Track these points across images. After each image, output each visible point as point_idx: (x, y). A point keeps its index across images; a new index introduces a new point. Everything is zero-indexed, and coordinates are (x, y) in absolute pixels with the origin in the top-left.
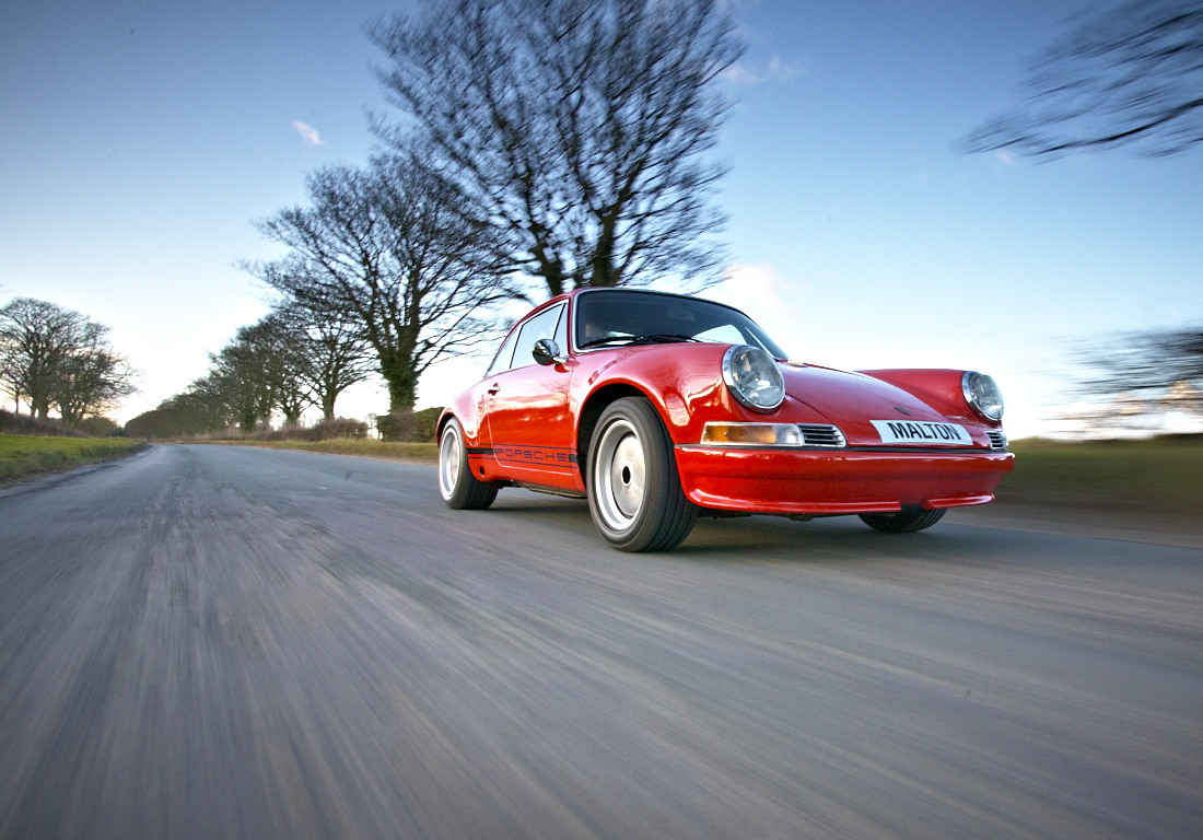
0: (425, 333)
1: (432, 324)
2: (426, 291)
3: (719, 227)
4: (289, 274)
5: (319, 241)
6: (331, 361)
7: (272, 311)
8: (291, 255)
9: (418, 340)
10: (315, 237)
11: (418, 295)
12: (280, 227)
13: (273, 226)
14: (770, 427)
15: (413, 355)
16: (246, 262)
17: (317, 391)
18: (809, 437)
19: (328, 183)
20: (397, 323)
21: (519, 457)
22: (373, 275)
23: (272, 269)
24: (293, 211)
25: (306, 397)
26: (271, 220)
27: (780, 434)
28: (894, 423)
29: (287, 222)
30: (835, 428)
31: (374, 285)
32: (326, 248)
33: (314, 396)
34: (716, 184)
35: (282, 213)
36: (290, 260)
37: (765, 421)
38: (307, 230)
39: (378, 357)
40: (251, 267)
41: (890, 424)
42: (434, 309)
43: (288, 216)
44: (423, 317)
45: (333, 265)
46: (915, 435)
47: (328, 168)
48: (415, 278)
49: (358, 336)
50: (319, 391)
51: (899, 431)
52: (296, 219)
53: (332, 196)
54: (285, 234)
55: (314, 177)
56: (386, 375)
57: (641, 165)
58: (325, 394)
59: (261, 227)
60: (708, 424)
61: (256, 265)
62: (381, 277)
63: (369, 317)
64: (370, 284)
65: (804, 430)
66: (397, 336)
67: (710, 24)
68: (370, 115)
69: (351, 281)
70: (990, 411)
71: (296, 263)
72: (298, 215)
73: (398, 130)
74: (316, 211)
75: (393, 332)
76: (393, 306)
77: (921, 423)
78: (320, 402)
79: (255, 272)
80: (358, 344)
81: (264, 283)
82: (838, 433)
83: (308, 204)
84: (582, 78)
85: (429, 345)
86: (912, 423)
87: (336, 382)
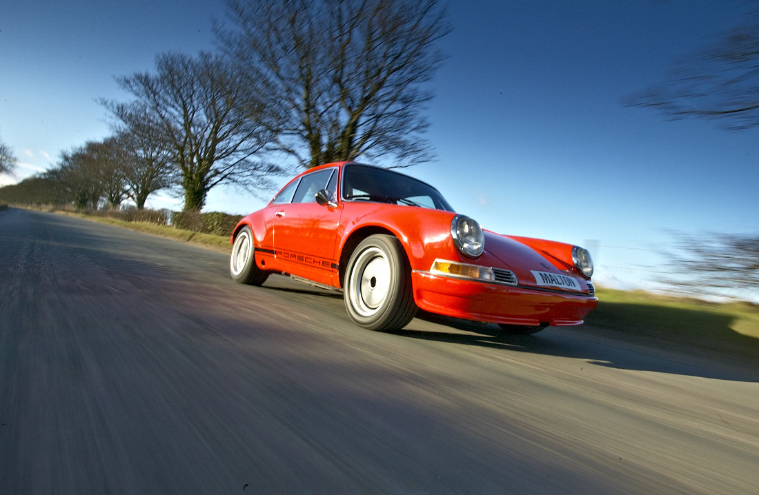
0: (217, 164)
1: (222, 160)
2: (222, 139)
3: (422, 130)
4: (133, 113)
5: (156, 97)
6: (147, 172)
7: (116, 135)
8: (137, 101)
9: (211, 168)
10: (155, 93)
11: (216, 141)
12: (132, 83)
13: (128, 82)
14: (476, 268)
15: (205, 178)
16: (106, 100)
17: (134, 190)
18: (497, 276)
19: (170, 62)
20: (199, 156)
21: (293, 259)
22: (188, 124)
23: (122, 108)
24: (143, 75)
25: (127, 192)
26: (128, 78)
27: (481, 273)
28: (543, 273)
29: (137, 81)
30: (512, 273)
31: (188, 131)
32: (161, 102)
33: (132, 193)
34: (425, 104)
35: (136, 75)
36: (136, 105)
37: (472, 263)
38: (151, 88)
39: (182, 175)
40: (108, 104)
41: (541, 274)
42: (224, 151)
43: (139, 77)
44: (216, 155)
45: (163, 113)
46: (554, 282)
47: (172, 53)
48: (216, 130)
49: (170, 160)
50: (136, 191)
51: (545, 278)
52: (145, 81)
53: (171, 71)
54: (135, 88)
55: (161, 57)
56: (186, 187)
57: (380, 85)
58: (140, 192)
59: (119, 81)
60: (437, 260)
61: (112, 103)
62: (194, 126)
63: (182, 149)
64: (186, 129)
65: (495, 272)
66: (197, 164)
67: (435, 11)
68: (215, 22)
69: (173, 125)
70: (586, 270)
71: (139, 107)
72: (147, 77)
73: (230, 34)
74: (159, 77)
75: (195, 160)
76: (198, 145)
77: (556, 275)
78: (135, 196)
79: (111, 108)
80: (168, 164)
81: (114, 116)
82: (514, 276)
83: (154, 72)
84: (352, 27)
85: (217, 173)
86: (552, 274)
87: (148, 186)
